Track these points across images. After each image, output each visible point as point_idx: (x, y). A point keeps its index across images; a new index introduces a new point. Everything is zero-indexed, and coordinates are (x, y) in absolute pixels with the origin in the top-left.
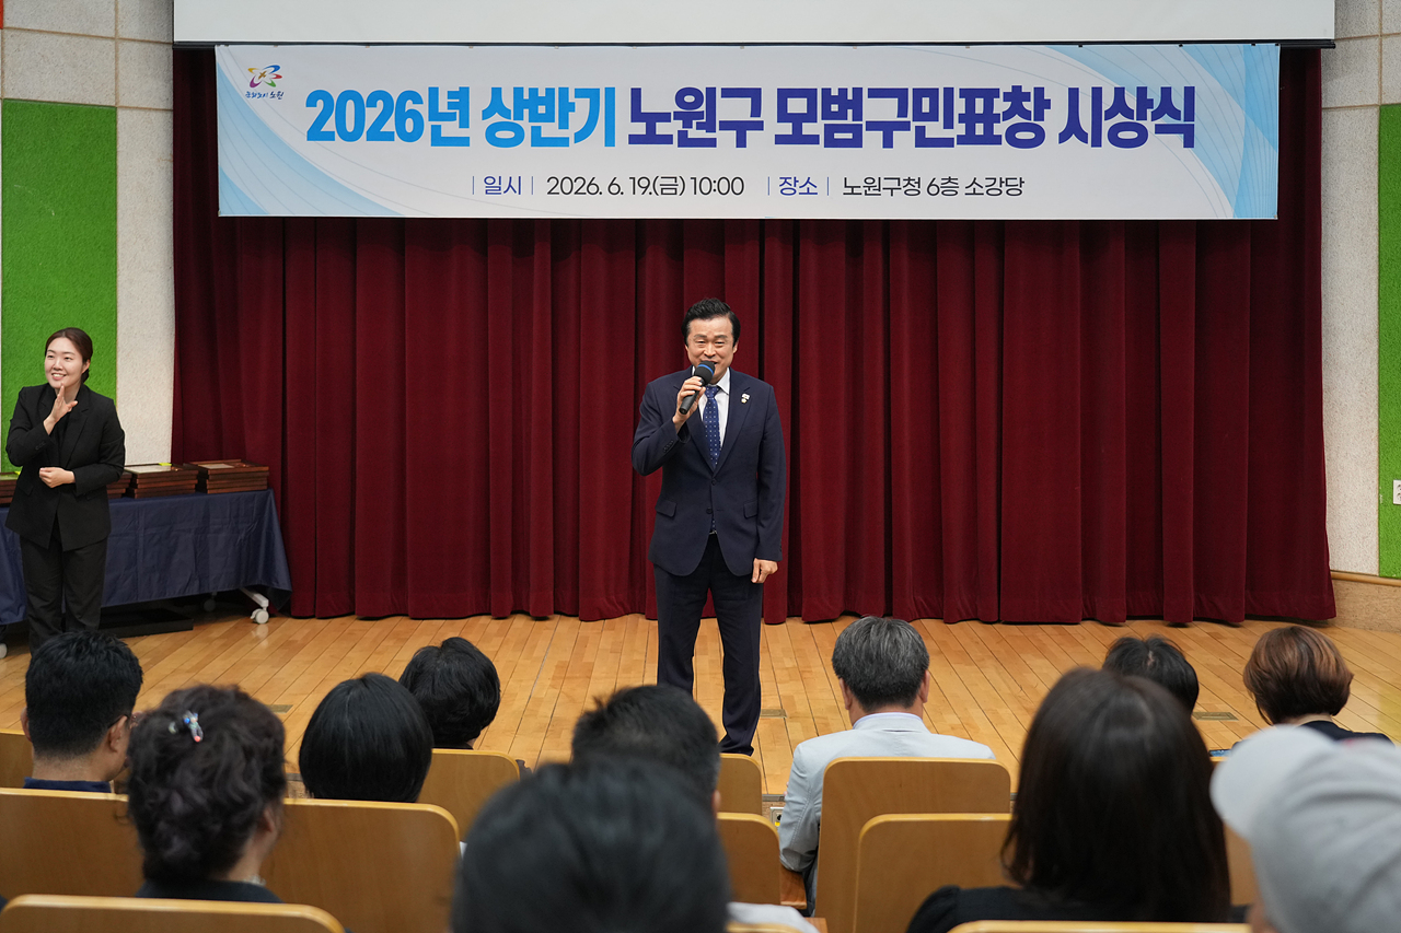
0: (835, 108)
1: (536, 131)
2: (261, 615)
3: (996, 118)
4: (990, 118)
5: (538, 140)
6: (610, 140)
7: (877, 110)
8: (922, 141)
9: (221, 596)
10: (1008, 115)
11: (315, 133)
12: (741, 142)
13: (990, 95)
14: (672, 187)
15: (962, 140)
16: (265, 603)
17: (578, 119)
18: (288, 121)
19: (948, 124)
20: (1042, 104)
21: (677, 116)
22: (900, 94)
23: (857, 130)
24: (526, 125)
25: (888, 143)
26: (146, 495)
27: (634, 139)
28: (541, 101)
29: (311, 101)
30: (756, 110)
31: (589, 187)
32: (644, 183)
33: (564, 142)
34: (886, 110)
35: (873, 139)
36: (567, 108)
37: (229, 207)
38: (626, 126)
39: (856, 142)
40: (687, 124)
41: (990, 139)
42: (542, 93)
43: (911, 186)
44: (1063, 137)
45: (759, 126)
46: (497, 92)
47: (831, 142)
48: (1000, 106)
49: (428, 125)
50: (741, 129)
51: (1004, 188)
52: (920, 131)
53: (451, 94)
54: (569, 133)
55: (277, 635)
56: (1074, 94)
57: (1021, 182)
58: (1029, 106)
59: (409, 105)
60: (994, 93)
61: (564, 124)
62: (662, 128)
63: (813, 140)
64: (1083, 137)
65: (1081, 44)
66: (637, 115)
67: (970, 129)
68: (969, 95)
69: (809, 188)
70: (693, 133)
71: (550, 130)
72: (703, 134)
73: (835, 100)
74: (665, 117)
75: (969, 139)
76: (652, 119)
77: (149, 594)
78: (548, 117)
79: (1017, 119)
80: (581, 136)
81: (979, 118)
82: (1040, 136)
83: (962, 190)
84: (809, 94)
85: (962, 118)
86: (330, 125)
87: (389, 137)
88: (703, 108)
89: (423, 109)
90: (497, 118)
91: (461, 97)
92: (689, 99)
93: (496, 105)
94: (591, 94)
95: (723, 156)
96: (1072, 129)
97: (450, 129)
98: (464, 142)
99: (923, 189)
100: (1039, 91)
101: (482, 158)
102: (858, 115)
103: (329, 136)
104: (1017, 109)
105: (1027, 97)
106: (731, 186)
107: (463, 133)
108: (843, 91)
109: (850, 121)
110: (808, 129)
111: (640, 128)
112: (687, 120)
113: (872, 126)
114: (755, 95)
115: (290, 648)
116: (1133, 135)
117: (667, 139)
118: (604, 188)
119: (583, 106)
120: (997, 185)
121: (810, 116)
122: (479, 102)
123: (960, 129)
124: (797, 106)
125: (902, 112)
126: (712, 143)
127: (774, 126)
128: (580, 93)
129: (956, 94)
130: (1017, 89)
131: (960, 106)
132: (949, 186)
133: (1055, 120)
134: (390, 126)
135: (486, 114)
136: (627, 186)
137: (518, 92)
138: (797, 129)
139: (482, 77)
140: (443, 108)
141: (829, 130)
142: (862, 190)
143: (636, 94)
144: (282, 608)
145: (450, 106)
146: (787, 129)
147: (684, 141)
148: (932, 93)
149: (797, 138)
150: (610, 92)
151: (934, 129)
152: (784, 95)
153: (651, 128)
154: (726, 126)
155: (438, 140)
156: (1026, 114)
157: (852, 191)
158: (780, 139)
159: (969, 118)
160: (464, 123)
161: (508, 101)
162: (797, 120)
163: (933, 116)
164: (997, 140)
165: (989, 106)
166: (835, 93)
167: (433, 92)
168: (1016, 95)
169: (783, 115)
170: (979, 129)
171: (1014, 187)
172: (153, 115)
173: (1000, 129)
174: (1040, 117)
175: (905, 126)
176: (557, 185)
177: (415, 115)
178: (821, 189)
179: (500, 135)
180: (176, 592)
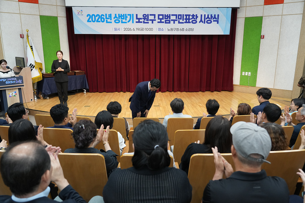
0: (166, 17)
1: (122, 21)
2: (85, 92)
3: (190, 19)
4: (189, 19)
5: (122, 22)
6: (133, 22)
8: (179, 23)
9: (79, 90)
10: (192, 19)
11: (88, 21)
12: (152, 23)
13: (189, 15)
14: (142, 30)
15: (185, 22)
16: (85, 90)
17: (128, 19)
18: (84, 19)
19: (183, 20)
20: (197, 17)
21: (143, 18)
22: (176, 15)
23: (170, 21)
24: (120, 20)
25: (174, 23)
27: (137, 22)
28: (123, 16)
29: (87, 16)
30: (155, 18)
31: (130, 29)
32: (138, 29)
33: (126, 22)
34: (173, 18)
35: (172, 22)
36: (126, 17)
38: (135, 20)
39: (170, 23)
41: (189, 22)
42: (122, 15)
43: (177, 29)
44: (200, 22)
45: (155, 20)
46: (116, 15)
47: (166, 23)
48: (191, 17)
49: (105, 20)
50: (152, 21)
51: (191, 30)
52: (179, 21)
53: (109, 15)
54: (127, 21)
55: (87, 95)
56: (201, 15)
58: (195, 17)
59: (102, 17)
60: (190, 15)
61: (126, 20)
62: (141, 20)
63: (163, 22)
64: (203, 22)
65: (203, 8)
66: (137, 18)
67: (186, 21)
68: (186, 15)
69: (162, 30)
70: (145, 21)
71: (124, 21)
72: (147, 21)
73: (166, 16)
74: (141, 19)
75: (186, 22)
76: (139, 19)
78: (124, 19)
79: (193, 19)
80: (129, 22)
81: (188, 19)
82: (196, 22)
83: (185, 30)
84: (163, 15)
86: (91, 20)
87: (100, 22)
88: (147, 17)
89: (105, 17)
90: (116, 19)
91: (110, 15)
92: (145, 16)
93: (116, 17)
94: (130, 15)
95: (150, 25)
96: (201, 21)
97: (109, 20)
98: (111, 22)
99: (179, 30)
100: (196, 15)
101: (114, 25)
102: (170, 19)
103: (91, 21)
104: (193, 18)
106: (151, 29)
107: (111, 21)
108: (168, 15)
109: (169, 19)
110: (162, 21)
111: (137, 20)
112: (144, 19)
113: (172, 20)
114: (154, 15)
115: (89, 97)
116: (210, 22)
117: (141, 22)
118: (132, 30)
119: (129, 17)
120: (190, 29)
121: (163, 19)
122: (113, 16)
123: (185, 21)
124: (161, 17)
125: (176, 18)
126: (148, 23)
127: (157, 20)
128: (128, 15)
129: (184, 15)
131: (185, 17)
132: (183, 29)
134: (100, 20)
135: (114, 18)
136: (136, 30)
137: (119, 14)
138: (161, 21)
139: (113, 12)
140: (108, 17)
141: (166, 21)
142: (170, 30)
143: (137, 15)
144: (88, 91)
145: (109, 17)
146: (159, 21)
147: (144, 22)
148: (181, 15)
149: (161, 22)
150: (133, 15)
151: (181, 21)
152: (159, 15)
153: (139, 20)
154: (150, 20)
155: (107, 22)
156: (194, 18)
157: (169, 30)
158: (158, 22)
159: (186, 19)
160: (111, 20)
161: (117, 16)
162: (161, 19)
163: (181, 19)
164: (190, 23)
165: (189, 17)
167: (106, 14)
168: (193, 16)
169: (159, 19)
170: (188, 21)
171: (192, 30)
173: (191, 21)
174: (196, 19)
175: (177, 20)
176: (125, 29)
177: (103, 18)
178: (164, 30)
179: (116, 21)
180: (72, 89)
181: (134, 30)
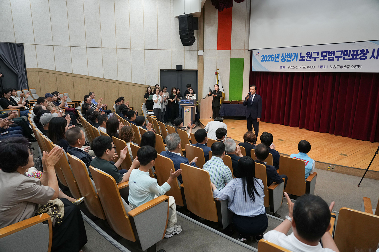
0: (330, 54)
1: (287, 59)
3: (358, 55)
4: (357, 55)
5: (287, 61)
6: (297, 61)
7: (337, 54)
8: (344, 59)
10: (360, 54)
11: (262, 61)
12: (315, 60)
13: (357, 51)
14: (304, 67)
15: (351, 59)
17: (293, 58)
18: (259, 59)
19: (349, 56)
20: (367, 51)
21: (306, 57)
22: (341, 51)
23: (333, 58)
24: (286, 59)
25: (338, 60)
26: (240, 104)
27: (300, 60)
28: (288, 55)
29: (262, 57)
30: (318, 55)
31: (293, 67)
32: (301, 67)
33: (291, 61)
34: (339, 54)
35: (336, 59)
36: (292, 56)
37: (253, 70)
38: (299, 58)
39: (333, 60)
40: (307, 58)
41: (357, 58)
42: (288, 54)
43: (341, 67)
44: (371, 58)
45: (318, 58)
46: (283, 54)
47: (329, 60)
48: (359, 53)
49: (274, 59)
50: (315, 58)
51: (358, 67)
52: (344, 57)
53: (277, 55)
54: (291, 60)
56: (374, 50)
57: (361, 66)
58: (365, 52)
59: (273, 56)
60: (358, 50)
61: (291, 58)
62: (304, 58)
63: (326, 59)
64: (374, 58)
65: (377, 40)
66: (301, 57)
67: (353, 57)
68: (353, 51)
69: (324, 67)
70: (308, 59)
71: (289, 59)
72: (310, 59)
73: (330, 53)
74: (304, 57)
75: (353, 59)
76: (303, 57)
77: (240, 115)
78: (289, 58)
79: (362, 55)
80: (293, 60)
81: (355, 55)
82: (366, 57)
83: (350, 67)
84: (326, 52)
85: (352, 55)
86: (264, 60)
87: (270, 61)
88: (310, 55)
89: (274, 57)
90: (283, 58)
91: (279, 55)
92: (308, 54)
93: (283, 56)
94: (295, 54)
95: (312, 63)
96: (373, 56)
97: (277, 60)
98: (278, 61)
99: (343, 67)
100: (367, 50)
101: (281, 63)
102: (334, 55)
103: (263, 61)
104: (362, 53)
105: (365, 51)
106: (313, 67)
107: (278, 60)
108: (332, 51)
109: (332, 56)
110: (325, 58)
111: (301, 59)
112: (307, 57)
113: (336, 57)
114: (318, 53)
117: (304, 60)
118: (295, 68)
119: (294, 55)
120: (357, 67)
121: (326, 56)
122: (281, 56)
123: (351, 57)
124: (324, 54)
125: (341, 54)
126: (311, 60)
127: (320, 57)
128: (293, 54)
129: (351, 51)
130: (363, 49)
131: (352, 53)
132: (348, 67)
133: (369, 55)
134: (270, 59)
135: (281, 57)
136: (298, 67)
137: (286, 54)
138: (324, 58)
139: (281, 52)
140: (276, 57)
141: (329, 58)
142: (333, 68)
143: (301, 53)
145: (277, 56)
146: (322, 58)
147: (307, 60)
148: (347, 51)
149: (324, 59)
150: (297, 53)
151: (346, 57)
152: (322, 52)
153: (302, 59)
154: (313, 58)
155: (275, 61)
156: (364, 54)
157: (331, 68)
158: (321, 60)
159: (353, 55)
160: (279, 59)
161: (284, 56)
162: (324, 56)
163: (347, 55)
164: (358, 59)
165: (357, 53)
166: (330, 52)
167: (275, 54)
168: (363, 51)
169: (322, 56)
170: (355, 57)
171: (360, 67)
172: (249, 59)
173: (358, 57)
174: (366, 54)
175: (342, 57)
176: (289, 67)
177: (273, 58)
178: (326, 67)
179: (283, 60)
180: (242, 115)
181: (296, 68)
